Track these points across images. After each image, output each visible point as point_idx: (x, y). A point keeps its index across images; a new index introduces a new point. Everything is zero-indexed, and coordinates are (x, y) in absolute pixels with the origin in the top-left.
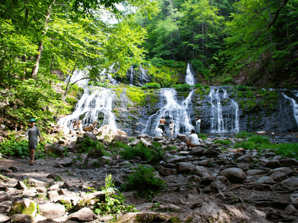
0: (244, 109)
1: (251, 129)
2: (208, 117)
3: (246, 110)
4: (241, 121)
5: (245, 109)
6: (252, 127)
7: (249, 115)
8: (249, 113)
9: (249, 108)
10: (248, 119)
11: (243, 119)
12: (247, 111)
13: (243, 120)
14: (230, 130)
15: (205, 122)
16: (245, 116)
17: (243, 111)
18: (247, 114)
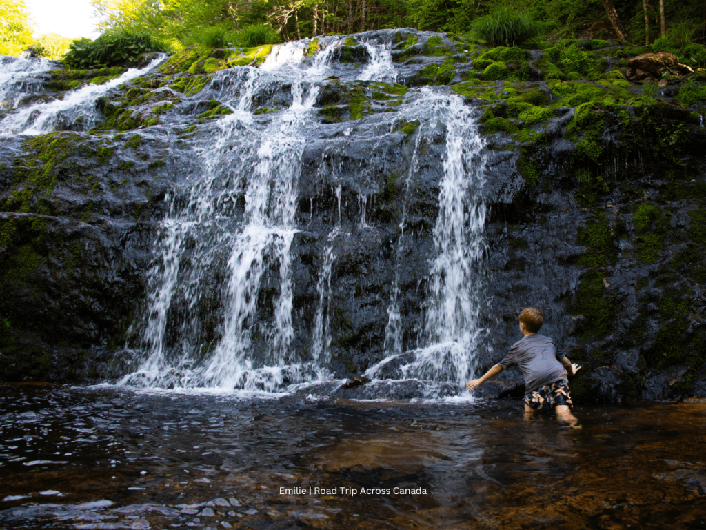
0: (538, 132)
1: (629, 359)
2: (135, 210)
3: (562, 145)
4: (502, 256)
5: (550, 138)
6: (638, 327)
7: (594, 197)
8: (585, 177)
9: (587, 123)
10: (583, 239)
11: (526, 233)
12: (564, 155)
13: (522, 244)
14: (357, 357)
15: (82, 263)
16: (548, 208)
17: (529, 150)
18: (566, 185)
